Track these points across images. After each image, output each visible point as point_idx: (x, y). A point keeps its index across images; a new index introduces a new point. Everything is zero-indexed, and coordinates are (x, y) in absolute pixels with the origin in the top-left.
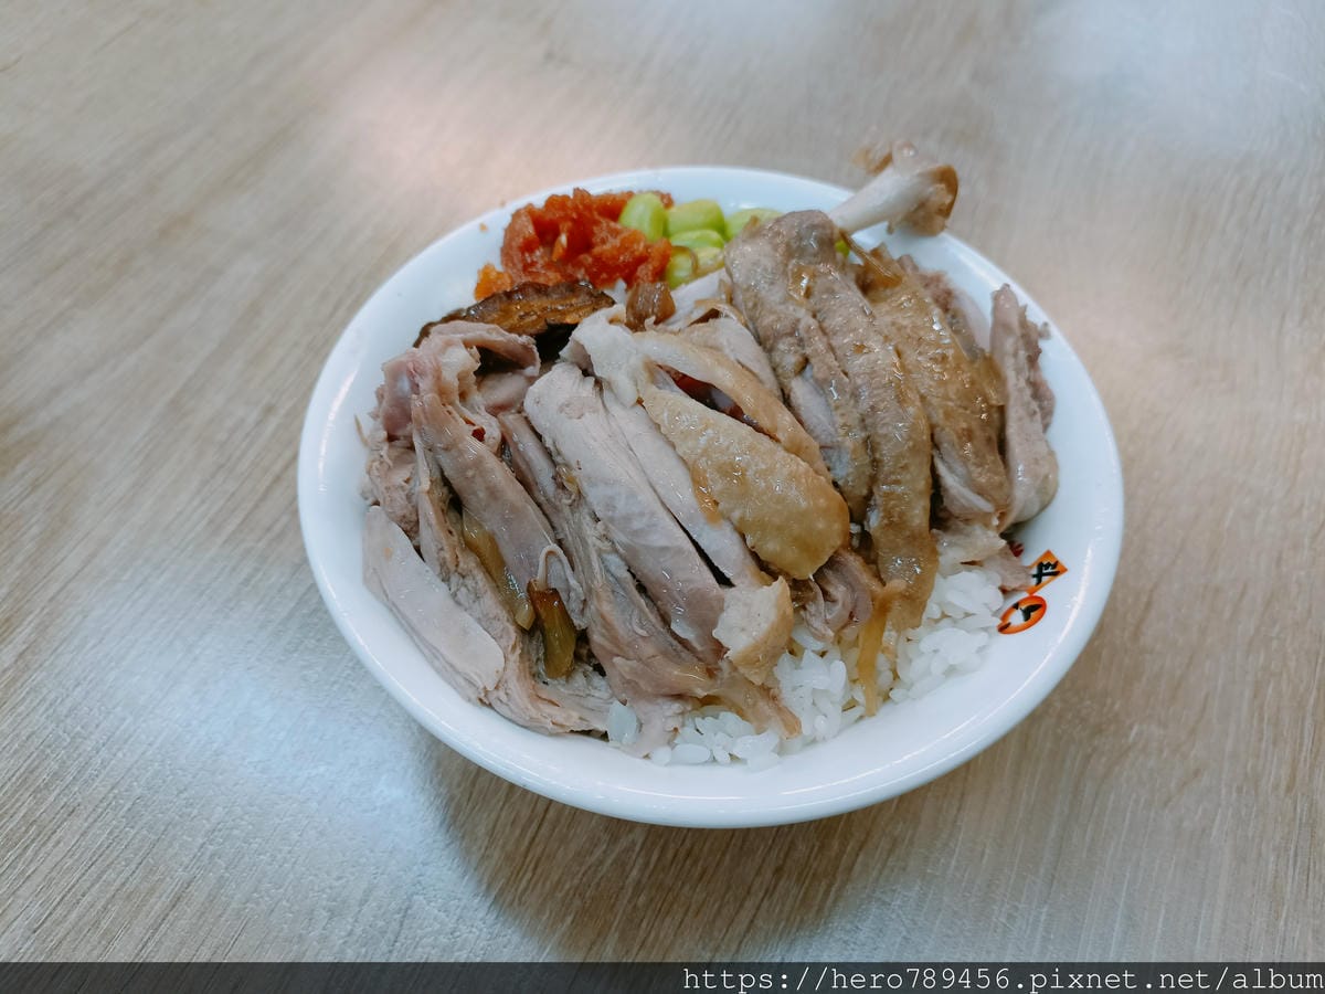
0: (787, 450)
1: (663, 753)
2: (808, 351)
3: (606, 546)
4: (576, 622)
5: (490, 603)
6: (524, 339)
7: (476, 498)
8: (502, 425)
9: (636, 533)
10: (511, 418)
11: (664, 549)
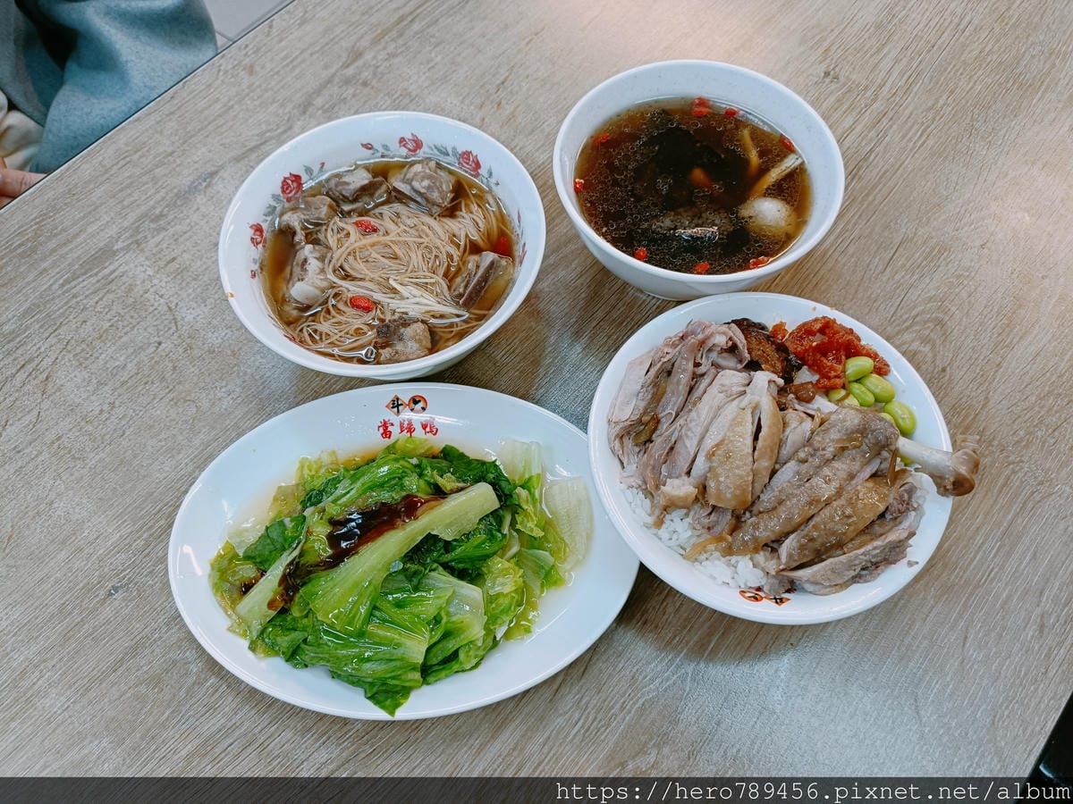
0: (752, 470)
1: (623, 486)
2: (810, 460)
3: (679, 428)
4: (654, 436)
5: (642, 405)
6: (747, 355)
7: (674, 378)
8: (708, 370)
9: (686, 435)
10: (713, 370)
11: (686, 447)
